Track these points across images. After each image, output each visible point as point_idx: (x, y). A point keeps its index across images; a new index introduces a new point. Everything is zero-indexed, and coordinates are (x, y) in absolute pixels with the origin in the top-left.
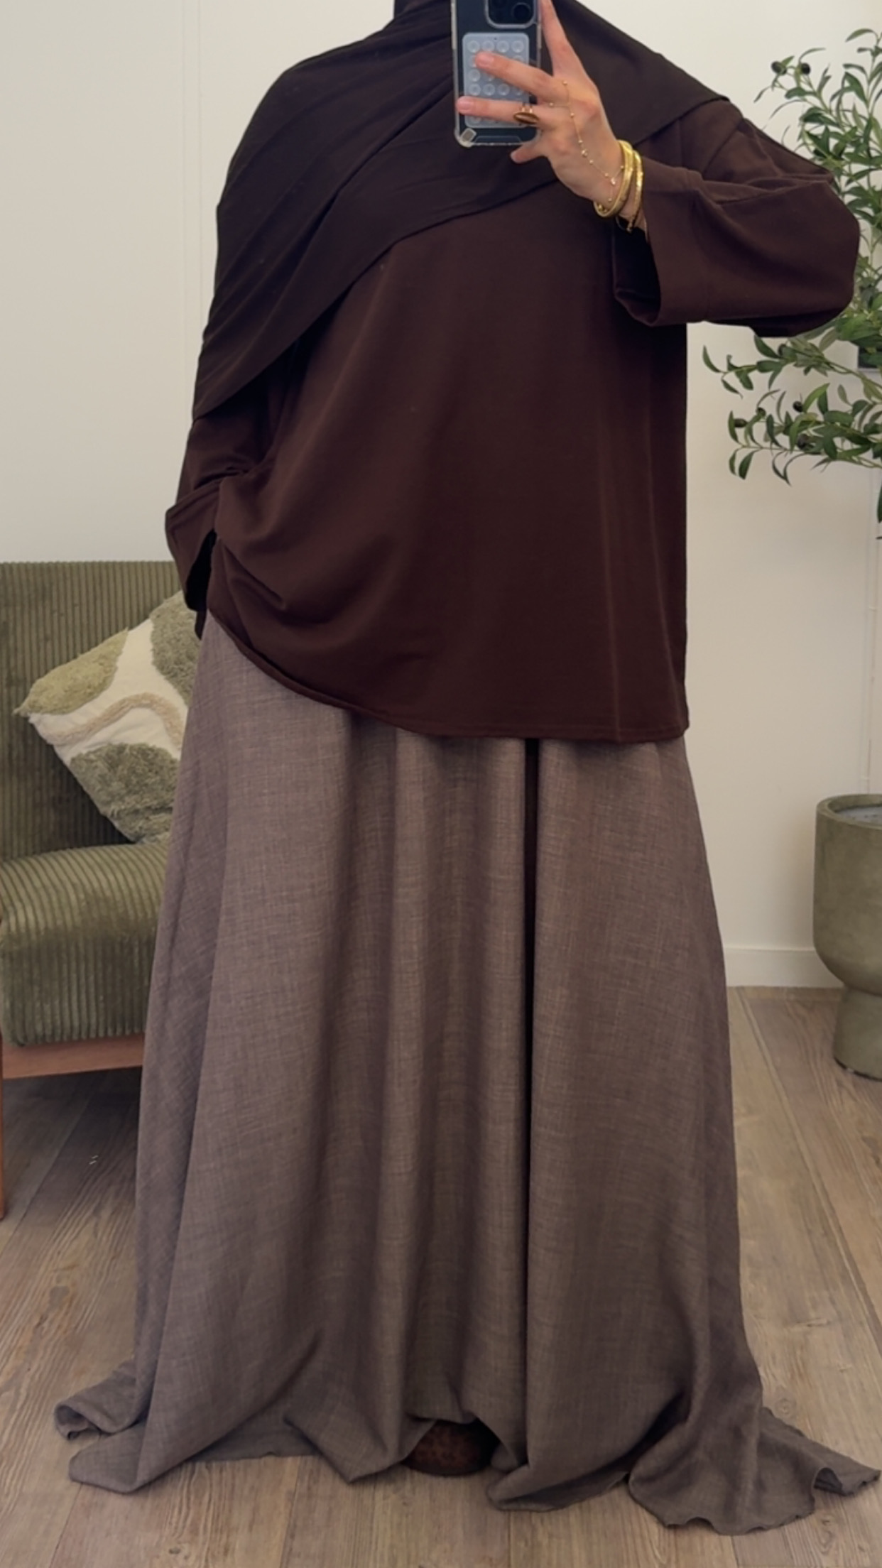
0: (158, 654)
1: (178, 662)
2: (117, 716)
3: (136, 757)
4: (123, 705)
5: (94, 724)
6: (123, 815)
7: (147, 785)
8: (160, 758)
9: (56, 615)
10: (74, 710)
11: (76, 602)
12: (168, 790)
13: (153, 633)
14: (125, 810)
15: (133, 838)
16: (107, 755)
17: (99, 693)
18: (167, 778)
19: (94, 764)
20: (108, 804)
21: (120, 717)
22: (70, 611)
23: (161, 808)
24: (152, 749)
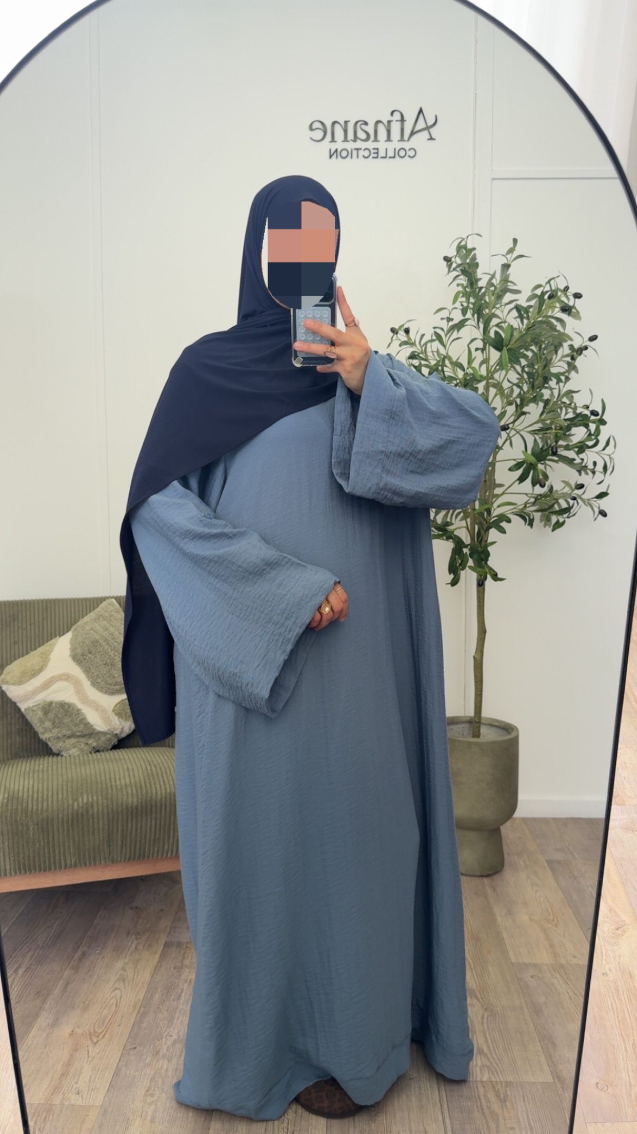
0: (73, 651)
1: (83, 655)
2: (48, 686)
3: (58, 708)
4: (53, 679)
5: (36, 690)
6: (51, 739)
7: (63, 723)
8: (71, 708)
9: (20, 630)
10: (25, 683)
11: (32, 622)
12: (75, 726)
13: (71, 639)
14: (52, 737)
15: (57, 752)
16: (43, 707)
17: (39, 673)
18: (75, 719)
19: (36, 713)
20: (43, 733)
21: (50, 686)
22: (29, 627)
23: (72, 735)
24: (67, 704)
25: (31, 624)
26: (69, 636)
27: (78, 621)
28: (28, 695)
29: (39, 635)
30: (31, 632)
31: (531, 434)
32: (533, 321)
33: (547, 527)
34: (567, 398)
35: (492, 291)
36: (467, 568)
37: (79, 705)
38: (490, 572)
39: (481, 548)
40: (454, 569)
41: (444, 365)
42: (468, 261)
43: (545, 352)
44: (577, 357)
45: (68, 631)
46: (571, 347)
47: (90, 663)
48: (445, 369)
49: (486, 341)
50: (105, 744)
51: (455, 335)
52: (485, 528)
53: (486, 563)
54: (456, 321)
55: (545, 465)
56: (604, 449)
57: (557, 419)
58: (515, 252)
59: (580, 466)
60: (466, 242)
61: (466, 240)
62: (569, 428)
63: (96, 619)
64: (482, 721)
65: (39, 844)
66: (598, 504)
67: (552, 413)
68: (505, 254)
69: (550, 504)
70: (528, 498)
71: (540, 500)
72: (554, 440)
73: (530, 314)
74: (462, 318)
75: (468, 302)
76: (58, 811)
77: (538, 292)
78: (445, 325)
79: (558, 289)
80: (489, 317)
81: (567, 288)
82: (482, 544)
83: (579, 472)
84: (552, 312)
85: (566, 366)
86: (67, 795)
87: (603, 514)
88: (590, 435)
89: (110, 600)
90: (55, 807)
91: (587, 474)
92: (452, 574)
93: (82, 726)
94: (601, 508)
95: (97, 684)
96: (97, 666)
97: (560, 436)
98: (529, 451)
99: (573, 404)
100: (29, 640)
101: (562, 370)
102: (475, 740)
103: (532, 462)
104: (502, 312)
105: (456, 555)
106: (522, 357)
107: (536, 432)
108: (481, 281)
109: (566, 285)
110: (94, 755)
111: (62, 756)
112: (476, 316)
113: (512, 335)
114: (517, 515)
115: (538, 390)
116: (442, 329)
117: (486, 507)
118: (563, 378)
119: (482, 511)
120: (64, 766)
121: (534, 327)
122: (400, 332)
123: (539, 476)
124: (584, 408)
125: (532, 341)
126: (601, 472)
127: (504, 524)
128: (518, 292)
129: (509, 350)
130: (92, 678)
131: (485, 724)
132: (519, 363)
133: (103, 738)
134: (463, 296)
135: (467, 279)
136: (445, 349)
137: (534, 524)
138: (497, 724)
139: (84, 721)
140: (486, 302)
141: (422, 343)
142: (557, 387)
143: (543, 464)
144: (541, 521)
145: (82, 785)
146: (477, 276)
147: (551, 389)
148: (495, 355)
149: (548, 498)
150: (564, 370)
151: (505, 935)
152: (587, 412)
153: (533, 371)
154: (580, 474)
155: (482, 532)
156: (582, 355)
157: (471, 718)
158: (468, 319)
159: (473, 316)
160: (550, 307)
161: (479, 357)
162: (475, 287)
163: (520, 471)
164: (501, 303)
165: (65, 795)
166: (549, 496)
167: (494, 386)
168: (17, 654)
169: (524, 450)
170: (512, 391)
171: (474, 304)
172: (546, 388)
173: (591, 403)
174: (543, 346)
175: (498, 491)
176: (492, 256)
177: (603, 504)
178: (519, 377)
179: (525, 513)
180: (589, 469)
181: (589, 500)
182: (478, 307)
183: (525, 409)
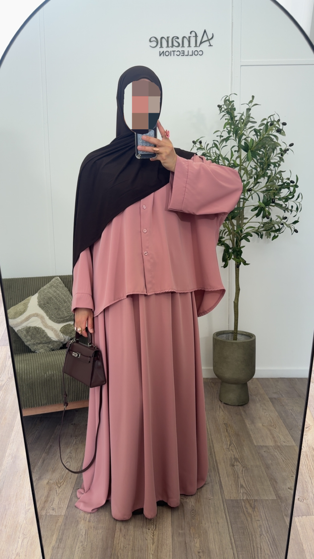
0: (39, 302)
1: (44, 304)
2: (28, 319)
3: (33, 330)
4: (29, 316)
5: (22, 322)
6: (31, 345)
7: (36, 337)
8: (40, 330)
9: (13, 292)
10: (17, 318)
11: (19, 288)
12: (42, 338)
13: (38, 297)
14: (31, 343)
15: (34, 351)
16: (26, 329)
17: (23, 313)
18: (42, 335)
19: (23, 332)
20: (27, 342)
21: (29, 319)
22: (17, 291)
23: (41, 343)
24: (38, 328)
25: (18, 290)
26: (37, 295)
27: (41, 288)
28: (18, 324)
29: (22, 295)
30: (18, 294)
31: (262, 192)
32: (262, 137)
33: (269, 238)
34: (279, 175)
35: (242, 122)
36: (232, 259)
37: (44, 328)
38: (243, 261)
39: (238, 249)
40: (225, 260)
41: (219, 159)
42: (230, 107)
43: (268, 152)
44: (284, 154)
45: (36, 293)
46: (281, 149)
47: (48, 308)
48: (220, 161)
49: (240, 147)
50: (57, 347)
51: (224, 144)
52: (239, 240)
53: (240, 256)
54: (225, 137)
55: (269, 208)
56: (297, 200)
57: (274, 185)
58: (253, 102)
59: (285, 208)
60: (229, 98)
61: (229, 96)
62: (280, 190)
63: (50, 287)
64: (238, 332)
65: (29, 394)
66: (294, 227)
67: (272, 182)
68: (248, 103)
69: (271, 227)
70: (260, 224)
71: (265, 225)
72: (273, 196)
73: (261, 134)
74: (228, 136)
75: (231, 128)
76: (37, 378)
77: (265, 122)
78: (219, 139)
79: (274, 121)
80: (241, 135)
81: (279, 120)
82: (238, 247)
83: (285, 211)
84: (271, 132)
85: (278, 159)
86: (41, 371)
87: (296, 231)
88: (291, 192)
89: (57, 277)
90: (36, 377)
91: (288, 212)
92: (224, 262)
93: (45, 338)
94: (295, 228)
95: (51, 318)
96: (51, 310)
97: (276, 193)
98: (261, 201)
99: (282, 178)
100: (17, 297)
101: (276, 161)
102: (235, 341)
103: (263, 207)
104: (247, 132)
105: (226, 253)
106: (258, 155)
107: (264, 192)
108: (237, 117)
109: (279, 119)
110: (52, 352)
111: (36, 353)
112: (235, 135)
113: (253, 144)
114: (255, 233)
115: (265, 171)
116: (218, 141)
117: (241, 229)
118: (277, 165)
119: (238, 231)
120: (38, 357)
121: (263, 140)
122: (197, 143)
123: (266, 213)
124: (287, 180)
125: (262, 147)
126: (295, 211)
127: (249, 237)
128: (255, 122)
129: (251, 151)
130: (49, 315)
131: (239, 334)
132: (256, 158)
133: (56, 344)
134: (228, 125)
135: (229, 116)
136: (219, 151)
137: (263, 237)
138: (245, 333)
139: (46, 336)
140: (239, 127)
141: (208, 149)
142: (274, 169)
143: (267, 207)
144: (266, 236)
145: (48, 366)
146: (234, 115)
147: (271, 170)
148: (244, 154)
149: (269, 224)
150: (278, 161)
151: (251, 433)
152: (289, 181)
153: (262, 161)
154: (285, 212)
155: (238, 241)
156: (286, 154)
157: (233, 331)
158: (231, 136)
159: (233, 135)
160: (270, 130)
161: (236, 154)
162: (233, 120)
163: (256, 212)
164: (246, 128)
165: (40, 371)
166: (270, 223)
167: (243, 169)
168: (12, 304)
169: (258, 200)
170: (252, 171)
171: (233, 129)
172: (269, 170)
173: (291, 177)
174: (267, 149)
175: (245, 221)
176: (242, 104)
177: (296, 226)
178: (255, 164)
179: (259, 232)
180: (290, 210)
181: (289, 225)
182: (236, 130)
183: (259, 180)
